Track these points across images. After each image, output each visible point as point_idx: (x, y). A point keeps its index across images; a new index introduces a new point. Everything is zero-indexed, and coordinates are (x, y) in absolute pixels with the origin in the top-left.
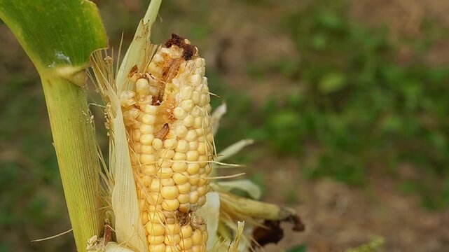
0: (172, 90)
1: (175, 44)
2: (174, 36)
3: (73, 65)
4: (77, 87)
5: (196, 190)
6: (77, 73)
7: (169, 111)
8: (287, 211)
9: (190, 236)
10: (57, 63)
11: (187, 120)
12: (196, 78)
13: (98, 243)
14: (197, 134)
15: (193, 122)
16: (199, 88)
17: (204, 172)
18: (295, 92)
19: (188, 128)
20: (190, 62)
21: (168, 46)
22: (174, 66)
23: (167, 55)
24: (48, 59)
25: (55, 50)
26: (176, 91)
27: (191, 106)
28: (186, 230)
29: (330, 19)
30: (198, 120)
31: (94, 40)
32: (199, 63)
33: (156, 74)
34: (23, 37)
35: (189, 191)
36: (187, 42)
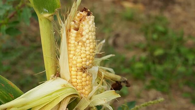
0: (82, 26)
1: (85, 11)
2: (84, 8)
3: (49, 13)
4: (50, 21)
5: (89, 61)
6: (50, 16)
7: (81, 33)
8: (124, 79)
9: (86, 77)
10: (44, 12)
11: (87, 36)
12: (91, 22)
13: (54, 77)
14: (90, 41)
15: (89, 37)
16: (92, 26)
17: (92, 55)
18: (144, 55)
19: (87, 39)
20: (89, 17)
21: (82, 11)
22: (83, 18)
23: (81, 14)
24: (41, 11)
25: (43, 8)
26: (84, 26)
27: (88, 31)
28: (84, 75)
29: (160, 28)
30: (90, 37)
31: (56, 5)
32: (92, 17)
33: (77, 20)
34: (33, 3)
35: (86, 61)
36: (89, 10)
